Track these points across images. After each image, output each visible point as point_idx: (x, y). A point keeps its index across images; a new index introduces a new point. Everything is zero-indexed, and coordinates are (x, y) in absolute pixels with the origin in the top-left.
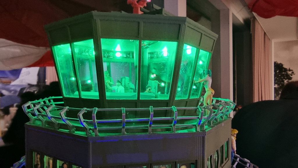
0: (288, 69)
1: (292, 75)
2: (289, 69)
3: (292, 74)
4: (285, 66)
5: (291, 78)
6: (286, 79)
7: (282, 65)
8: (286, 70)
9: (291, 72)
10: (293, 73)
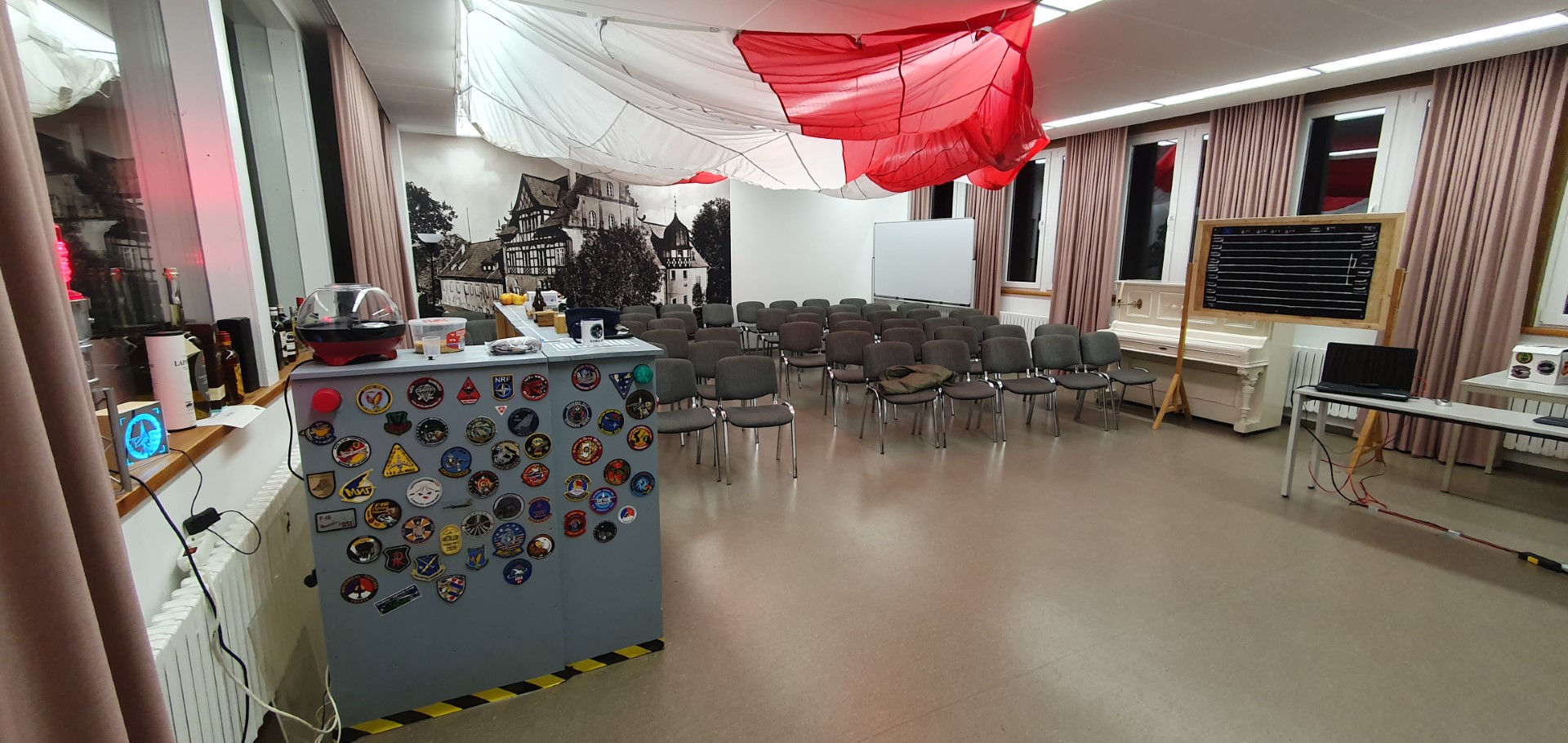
0: (441, 204)
1: (451, 219)
2: (444, 203)
3: (451, 216)
4: (433, 197)
5: (449, 227)
6: (439, 229)
7: (427, 193)
8: (436, 206)
9: (450, 211)
10: (453, 213)
